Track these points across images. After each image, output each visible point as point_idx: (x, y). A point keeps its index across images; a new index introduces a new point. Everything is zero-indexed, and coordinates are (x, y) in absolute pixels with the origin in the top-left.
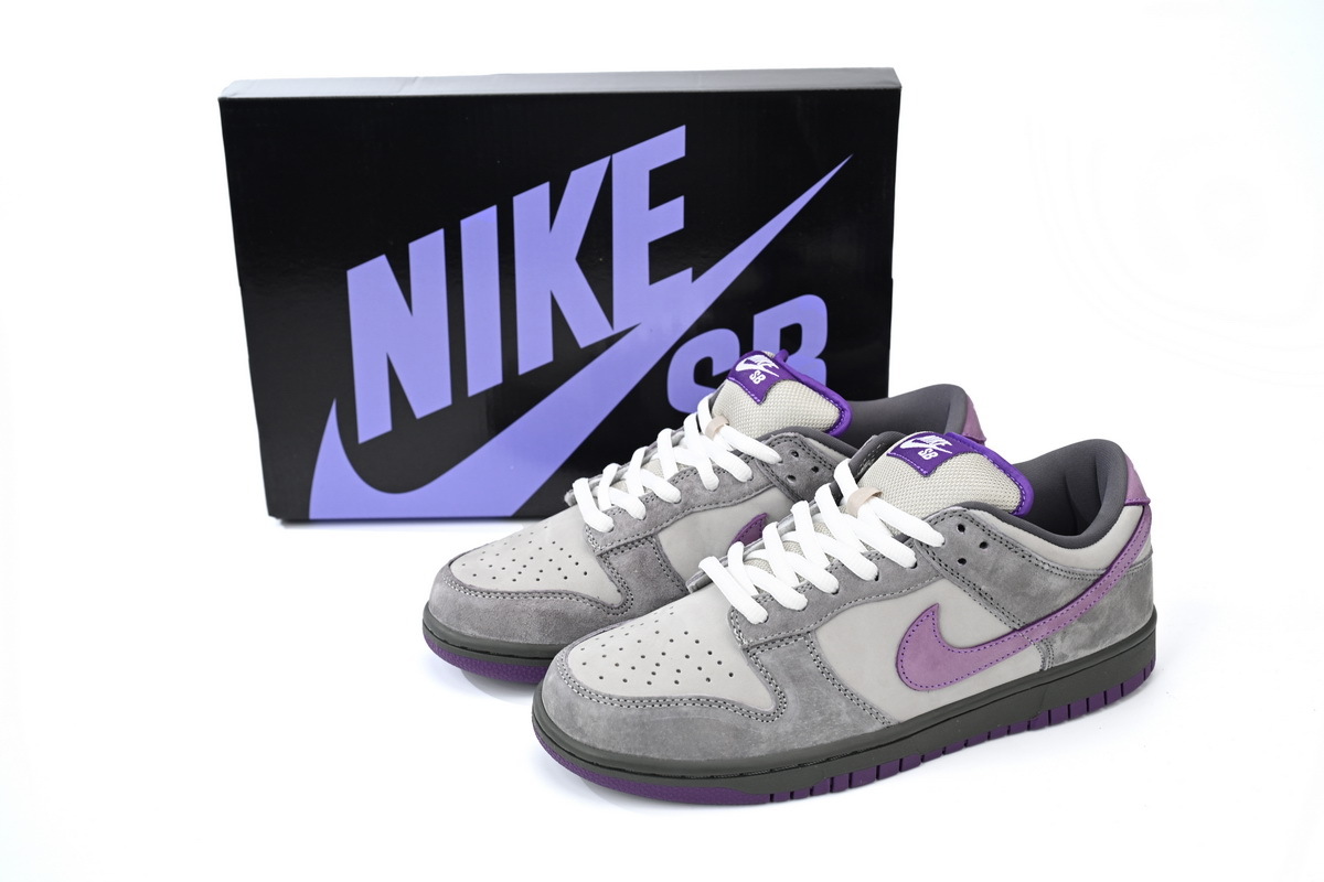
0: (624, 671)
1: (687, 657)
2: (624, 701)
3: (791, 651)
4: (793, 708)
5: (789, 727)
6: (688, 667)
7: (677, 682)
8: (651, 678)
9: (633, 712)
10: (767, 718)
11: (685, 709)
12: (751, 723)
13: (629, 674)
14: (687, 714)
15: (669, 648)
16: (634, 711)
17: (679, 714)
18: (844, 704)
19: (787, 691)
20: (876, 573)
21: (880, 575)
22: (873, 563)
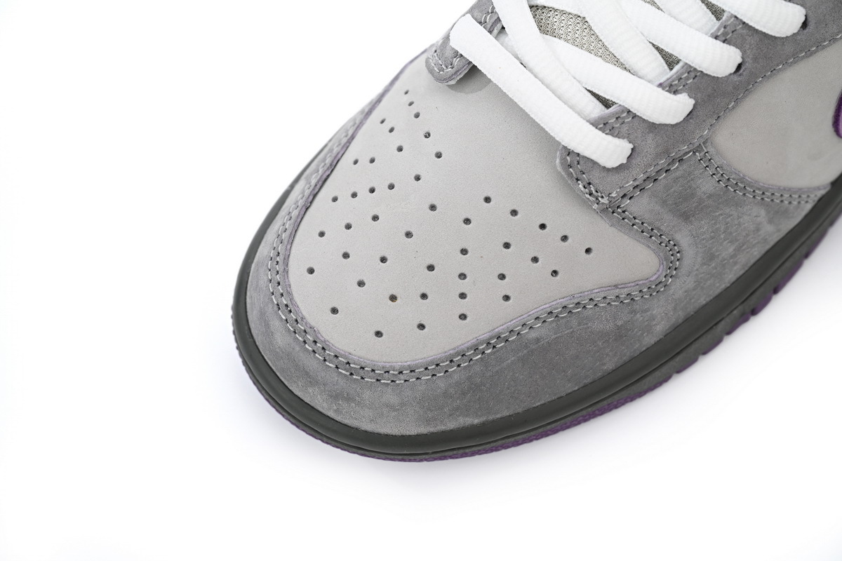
0: (411, 310)
1: (507, 246)
2: (434, 367)
3: (676, 180)
4: (691, 256)
5: (690, 283)
6: (515, 262)
7: (507, 298)
8: (463, 306)
9: (456, 377)
10: (656, 288)
11: (533, 335)
12: (637, 307)
13: (423, 311)
14: (538, 340)
15: (468, 237)
16: (456, 374)
17: (526, 347)
18: (763, 213)
19: (678, 237)
20: (803, 19)
21: (809, 19)
22: (795, 5)
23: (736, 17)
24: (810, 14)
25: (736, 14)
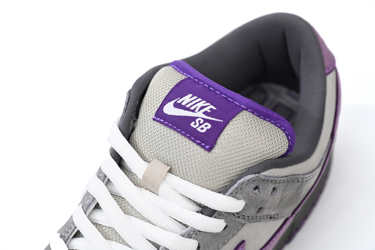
20: (197, 245)
21: (200, 245)
22: (193, 240)
23: (166, 248)
24: (200, 243)
25: (166, 247)
